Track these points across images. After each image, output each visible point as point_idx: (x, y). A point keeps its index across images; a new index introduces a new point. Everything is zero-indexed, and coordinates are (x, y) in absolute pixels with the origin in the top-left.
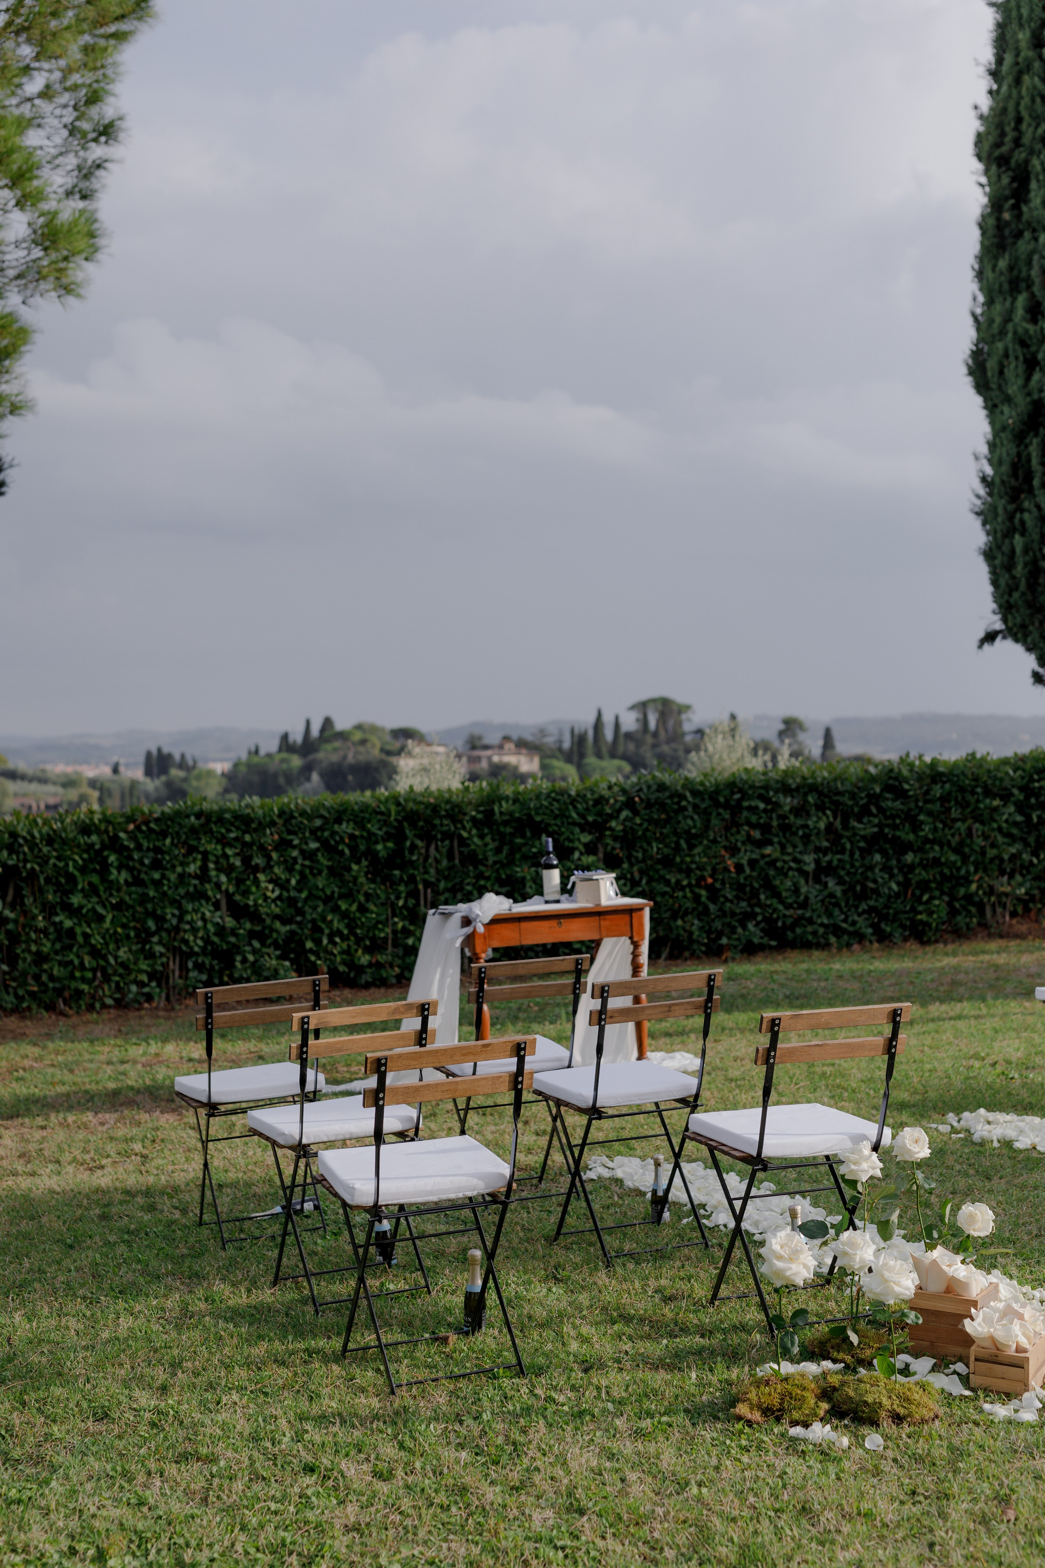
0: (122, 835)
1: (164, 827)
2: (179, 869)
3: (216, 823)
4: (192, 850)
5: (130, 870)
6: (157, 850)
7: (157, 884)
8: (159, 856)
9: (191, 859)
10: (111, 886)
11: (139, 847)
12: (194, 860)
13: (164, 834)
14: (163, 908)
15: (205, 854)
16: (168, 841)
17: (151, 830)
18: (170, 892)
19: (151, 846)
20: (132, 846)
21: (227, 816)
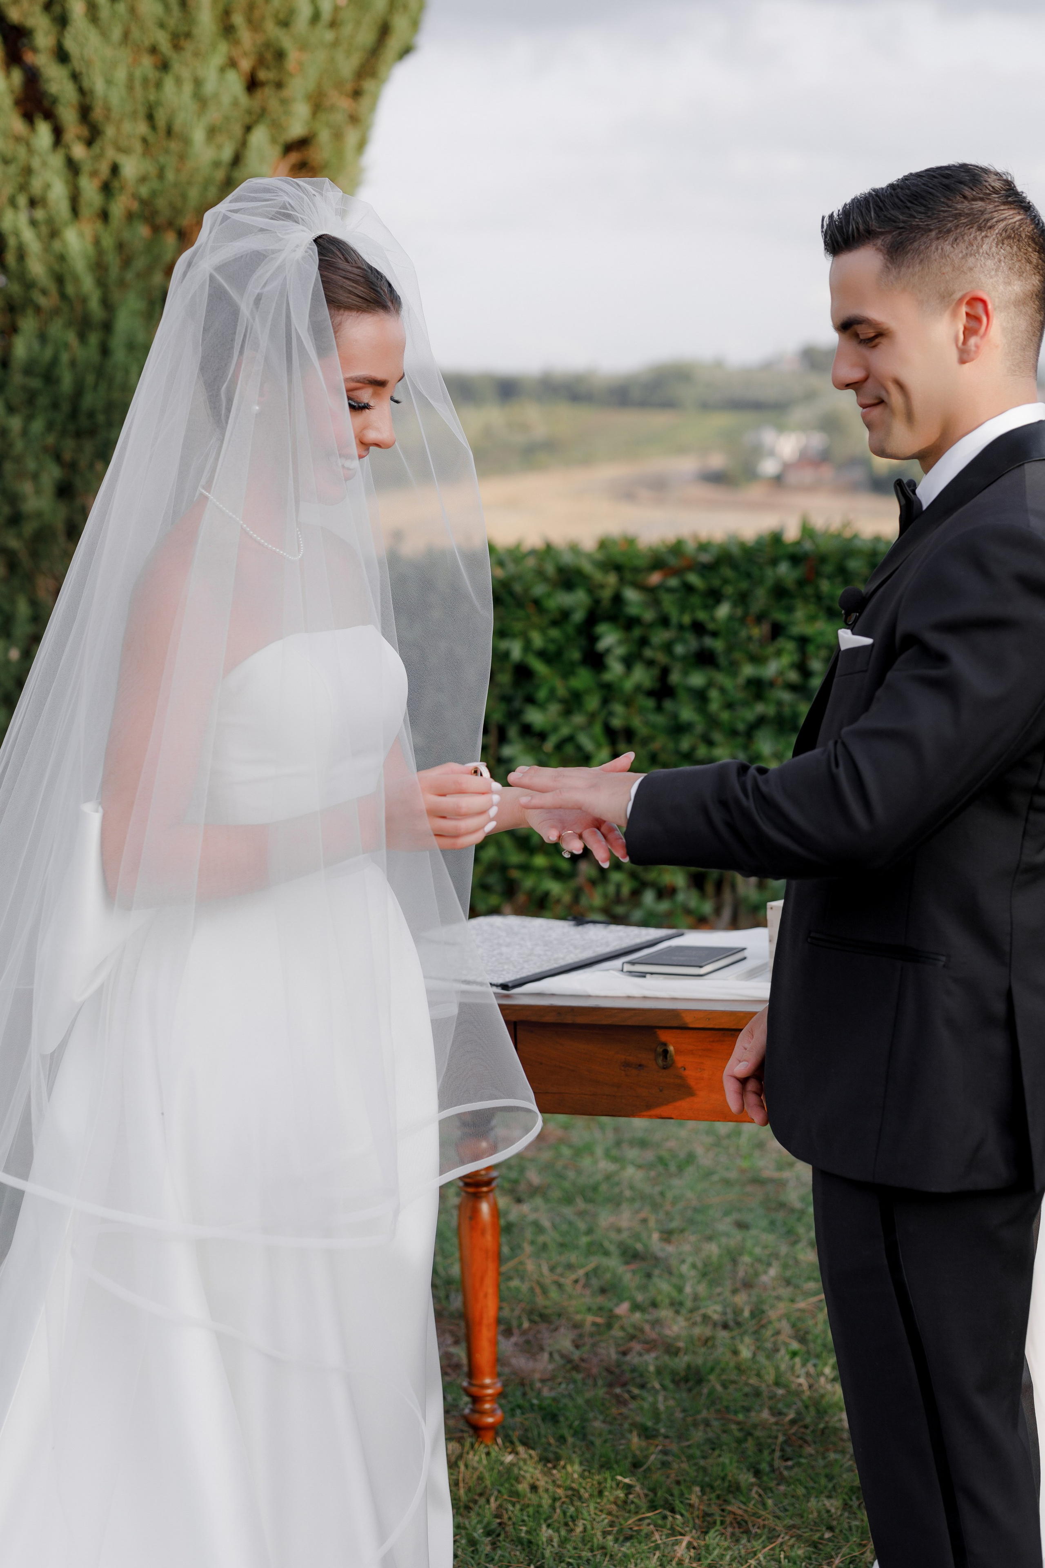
0: (631, 595)
1: (716, 582)
2: (748, 670)
3: (829, 577)
4: (777, 631)
5: (650, 663)
6: (698, 628)
7: (701, 696)
8: (709, 642)
9: (770, 650)
10: (608, 692)
11: (664, 621)
12: (779, 653)
13: (715, 596)
14: (710, 743)
15: (803, 641)
16: (723, 611)
17: (689, 588)
18: (725, 716)
19: (686, 619)
20: (649, 616)
21: (855, 565)
